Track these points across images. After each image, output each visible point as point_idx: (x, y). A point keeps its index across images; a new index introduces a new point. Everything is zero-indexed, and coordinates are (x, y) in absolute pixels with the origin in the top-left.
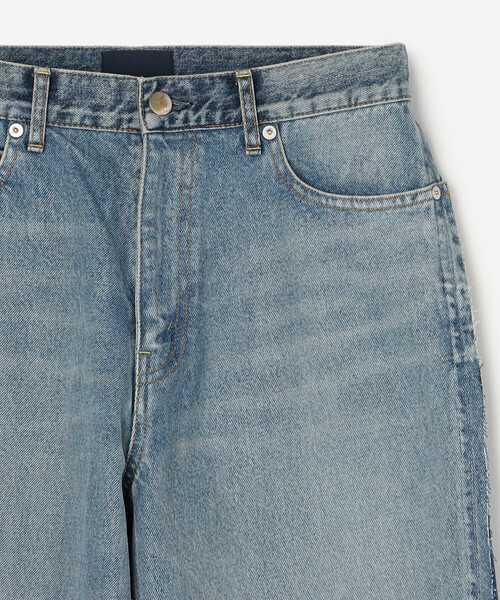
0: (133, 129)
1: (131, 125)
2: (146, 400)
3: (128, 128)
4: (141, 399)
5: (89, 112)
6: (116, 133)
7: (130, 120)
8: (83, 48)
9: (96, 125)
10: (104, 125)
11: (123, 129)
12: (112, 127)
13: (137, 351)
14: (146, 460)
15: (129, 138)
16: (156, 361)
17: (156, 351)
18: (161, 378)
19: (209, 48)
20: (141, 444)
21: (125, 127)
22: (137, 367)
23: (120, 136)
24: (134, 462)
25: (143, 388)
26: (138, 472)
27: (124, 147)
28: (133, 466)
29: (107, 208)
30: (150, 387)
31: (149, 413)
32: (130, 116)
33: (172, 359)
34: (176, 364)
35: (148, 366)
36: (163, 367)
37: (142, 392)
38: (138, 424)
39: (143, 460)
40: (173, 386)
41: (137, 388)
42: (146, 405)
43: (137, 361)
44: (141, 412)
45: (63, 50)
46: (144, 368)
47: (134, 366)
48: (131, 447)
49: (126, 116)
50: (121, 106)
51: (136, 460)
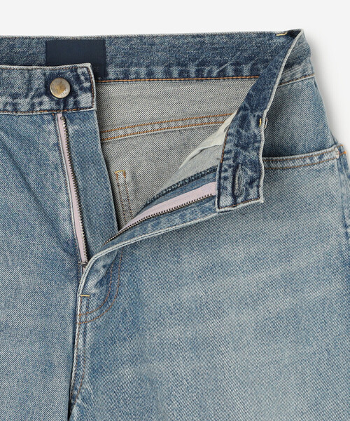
0: (44, 110)
1: (42, 107)
2: (85, 335)
3: (41, 110)
4: (81, 336)
5: (10, 100)
6: (32, 116)
7: (41, 103)
8: (30, 38)
9: (16, 110)
10: (22, 110)
11: (36, 112)
12: (28, 111)
13: (79, 295)
14: (87, 386)
15: (42, 119)
16: (95, 303)
17: (94, 294)
18: (98, 317)
19: (135, 37)
20: (81, 373)
21: (38, 109)
22: (79, 308)
23: (35, 118)
24: (76, 389)
25: (83, 326)
26: (79, 397)
27: (39, 126)
28: (75, 393)
29: (31, 179)
30: (88, 325)
31: (87, 347)
32: (40, 100)
33: (107, 300)
34: (110, 304)
35: (88, 308)
36: (99, 307)
37: (82, 330)
38: (78, 356)
39: (84, 386)
40: (107, 323)
41: (78, 326)
42: (85, 341)
43: (79, 303)
44: (80, 346)
45: (14, 39)
46: (84, 309)
47: (76, 307)
48: (73, 375)
49: (36, 100)
50: (32, 93)
51: (78, 387)
